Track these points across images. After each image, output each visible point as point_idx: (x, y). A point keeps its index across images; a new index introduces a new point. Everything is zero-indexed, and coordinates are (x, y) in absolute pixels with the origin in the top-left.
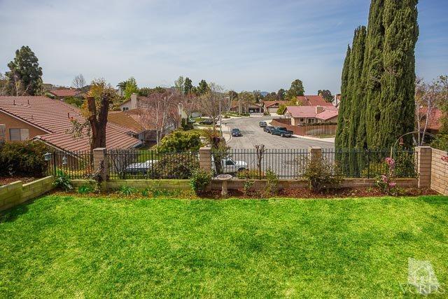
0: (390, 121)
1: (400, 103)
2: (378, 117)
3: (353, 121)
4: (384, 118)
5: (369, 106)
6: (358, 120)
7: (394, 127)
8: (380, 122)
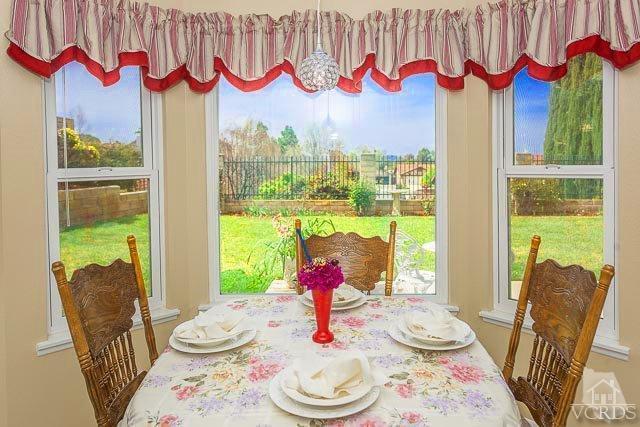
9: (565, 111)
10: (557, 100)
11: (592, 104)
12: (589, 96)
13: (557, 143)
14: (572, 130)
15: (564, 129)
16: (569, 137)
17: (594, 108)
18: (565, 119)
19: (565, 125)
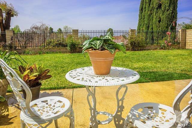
0: (166, 21)
1: (171, 12)
2: (160, 21)
3: (146, 29)
4: (163, 20)
5: (155, 17)
6: (148, 27)
7: (168, 23)
8: (161, 23)
9: (144, 19)
10: (142, 16)
11: (153, 16)
12: (152, 13)
13: (141, 29)
14: (146, 25)
15: (144, 25)
16: (145, 27)
17: (154, 17)
18: (144, 22)
19: (144, 23)
